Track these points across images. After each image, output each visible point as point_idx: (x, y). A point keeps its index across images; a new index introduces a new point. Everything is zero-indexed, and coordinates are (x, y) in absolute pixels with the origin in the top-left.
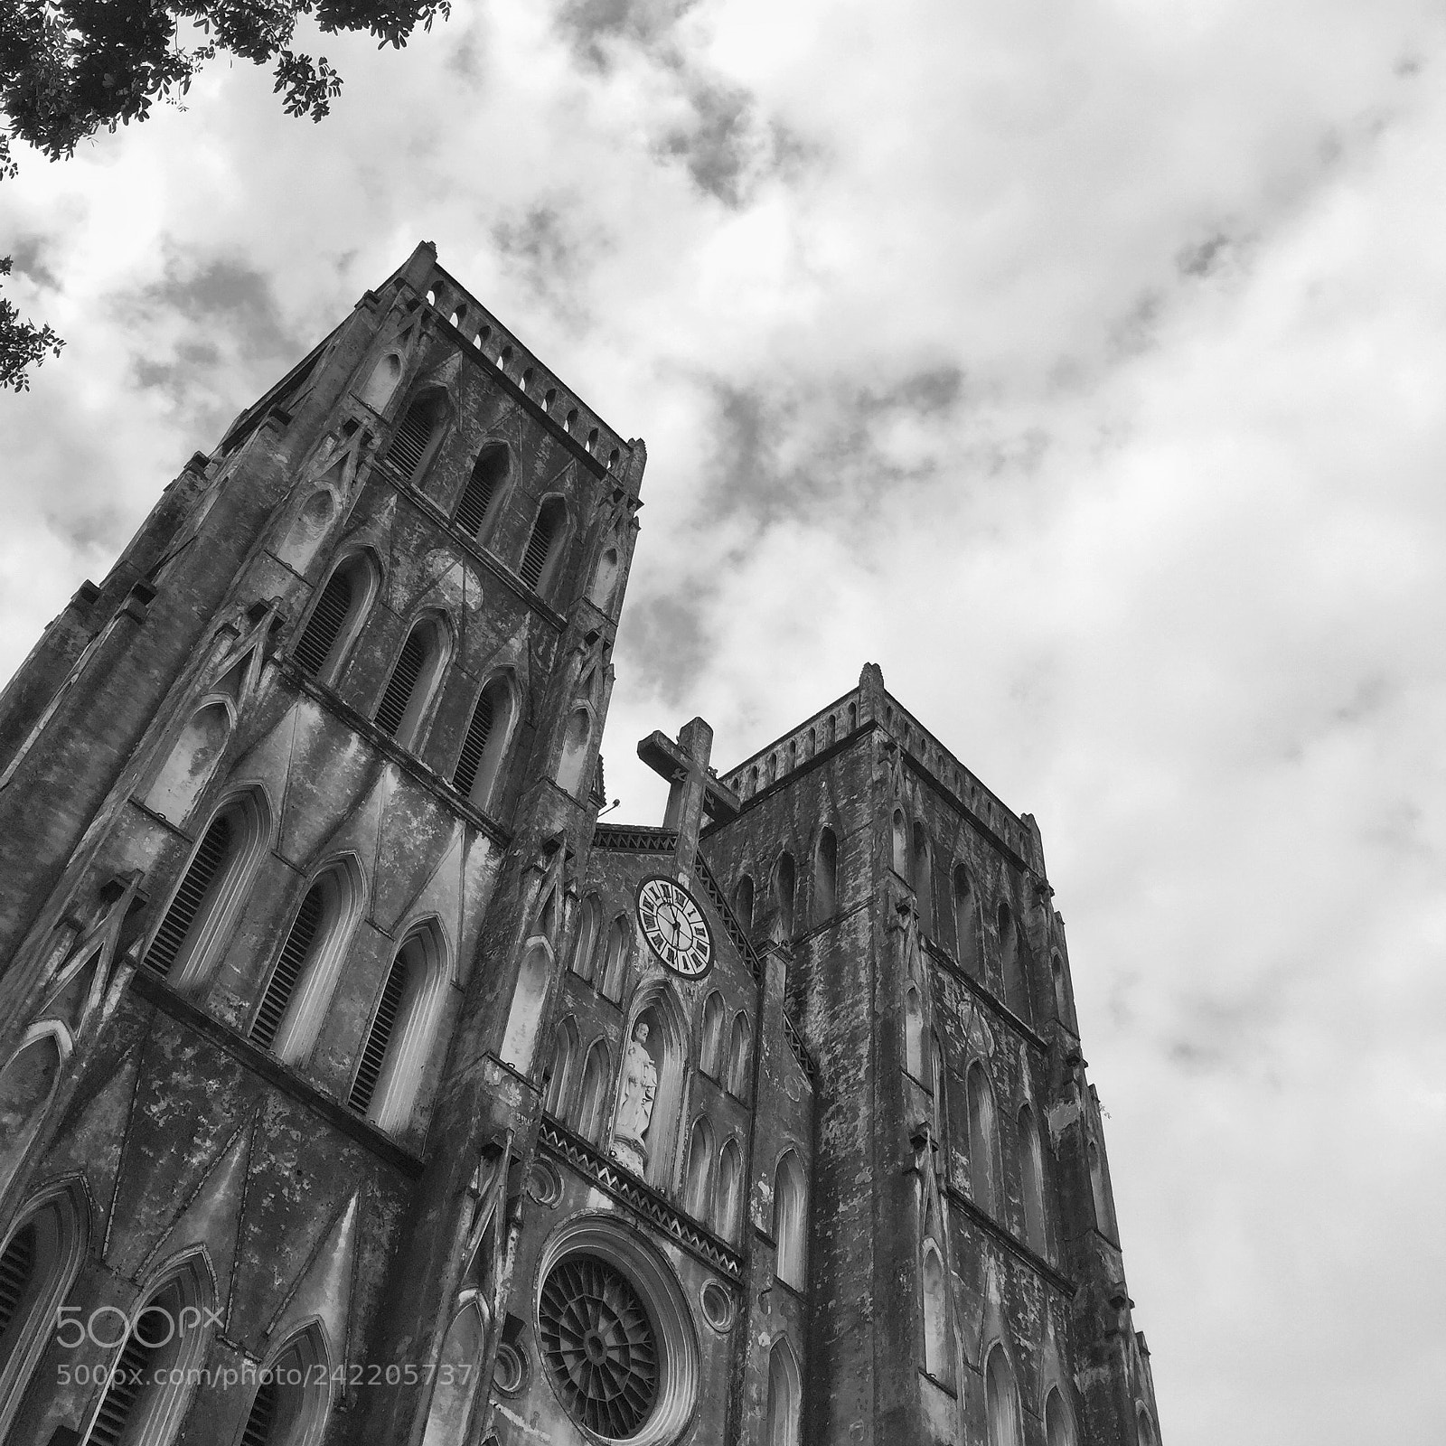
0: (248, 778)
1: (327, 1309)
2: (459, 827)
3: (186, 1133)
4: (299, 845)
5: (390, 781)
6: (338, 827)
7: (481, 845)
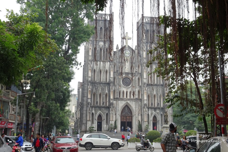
0: (94, 69)
1: (107, 92)
2: (106, 62)
3: (98, 88)
4: (98, 71)
5: (101, 63)
6: (99, 68)
7: (108, 62)
